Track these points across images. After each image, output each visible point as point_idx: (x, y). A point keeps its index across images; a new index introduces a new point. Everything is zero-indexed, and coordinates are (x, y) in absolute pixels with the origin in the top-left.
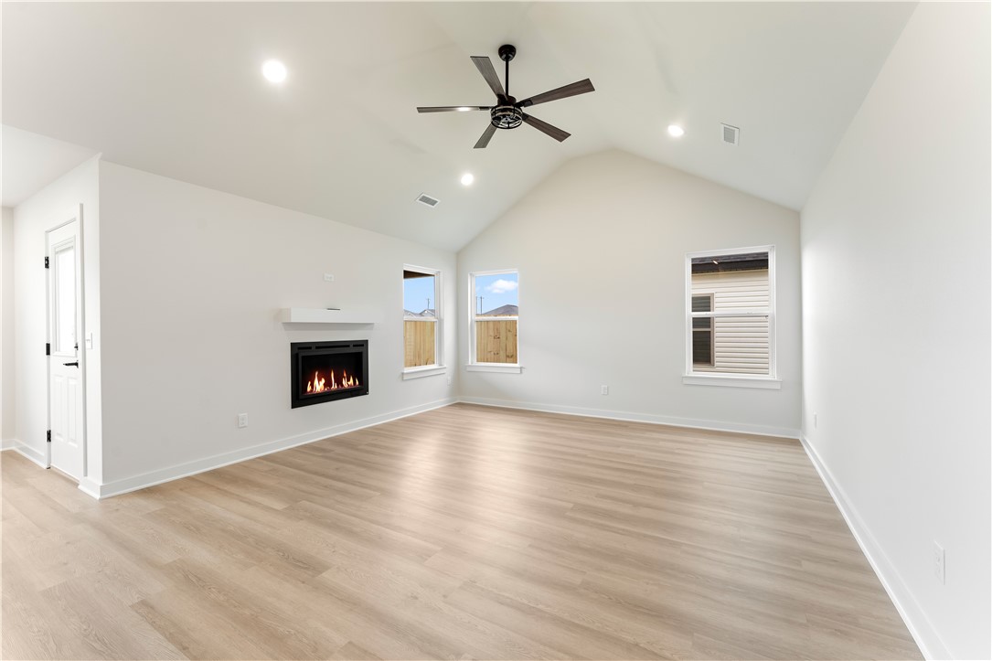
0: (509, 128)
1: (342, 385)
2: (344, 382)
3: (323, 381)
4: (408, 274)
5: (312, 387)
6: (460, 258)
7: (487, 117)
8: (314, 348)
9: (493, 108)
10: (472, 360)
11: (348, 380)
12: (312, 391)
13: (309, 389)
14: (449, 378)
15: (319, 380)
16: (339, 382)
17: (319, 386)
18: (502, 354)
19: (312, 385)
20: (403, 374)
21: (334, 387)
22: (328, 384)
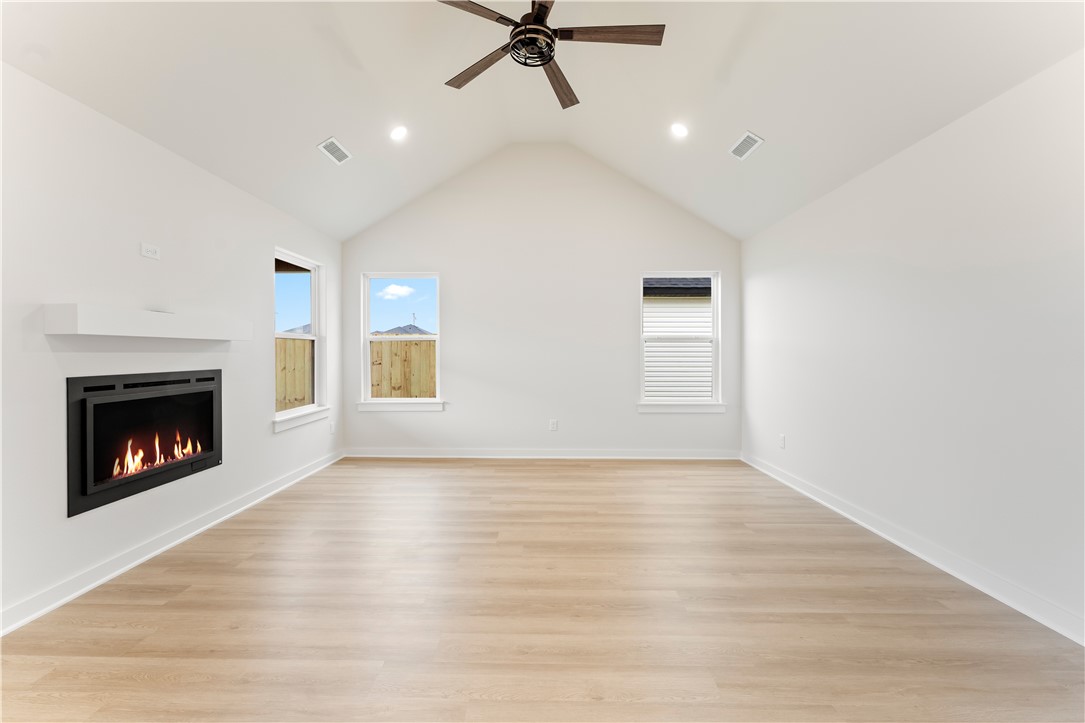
0: (525, 64)
1: (173, 457)
2: (178, 452)
3: (141, 454)
4: (281, 266)
5: (122, 468)
6: (347, 248)
7: (503, 35)
8: (119, 387)
9: (517, 25)
10: (365, 395)
11: (184, 446)
12: (120, 474)
13: (116, 470)
14: (333, 423)
15: (134, 453)
16: (167, 451)
17: (133, 463)
18: (385, 386)
19: (122, 465)
20: (274, 423)
21: (160, 461)
22: (149, 458)
